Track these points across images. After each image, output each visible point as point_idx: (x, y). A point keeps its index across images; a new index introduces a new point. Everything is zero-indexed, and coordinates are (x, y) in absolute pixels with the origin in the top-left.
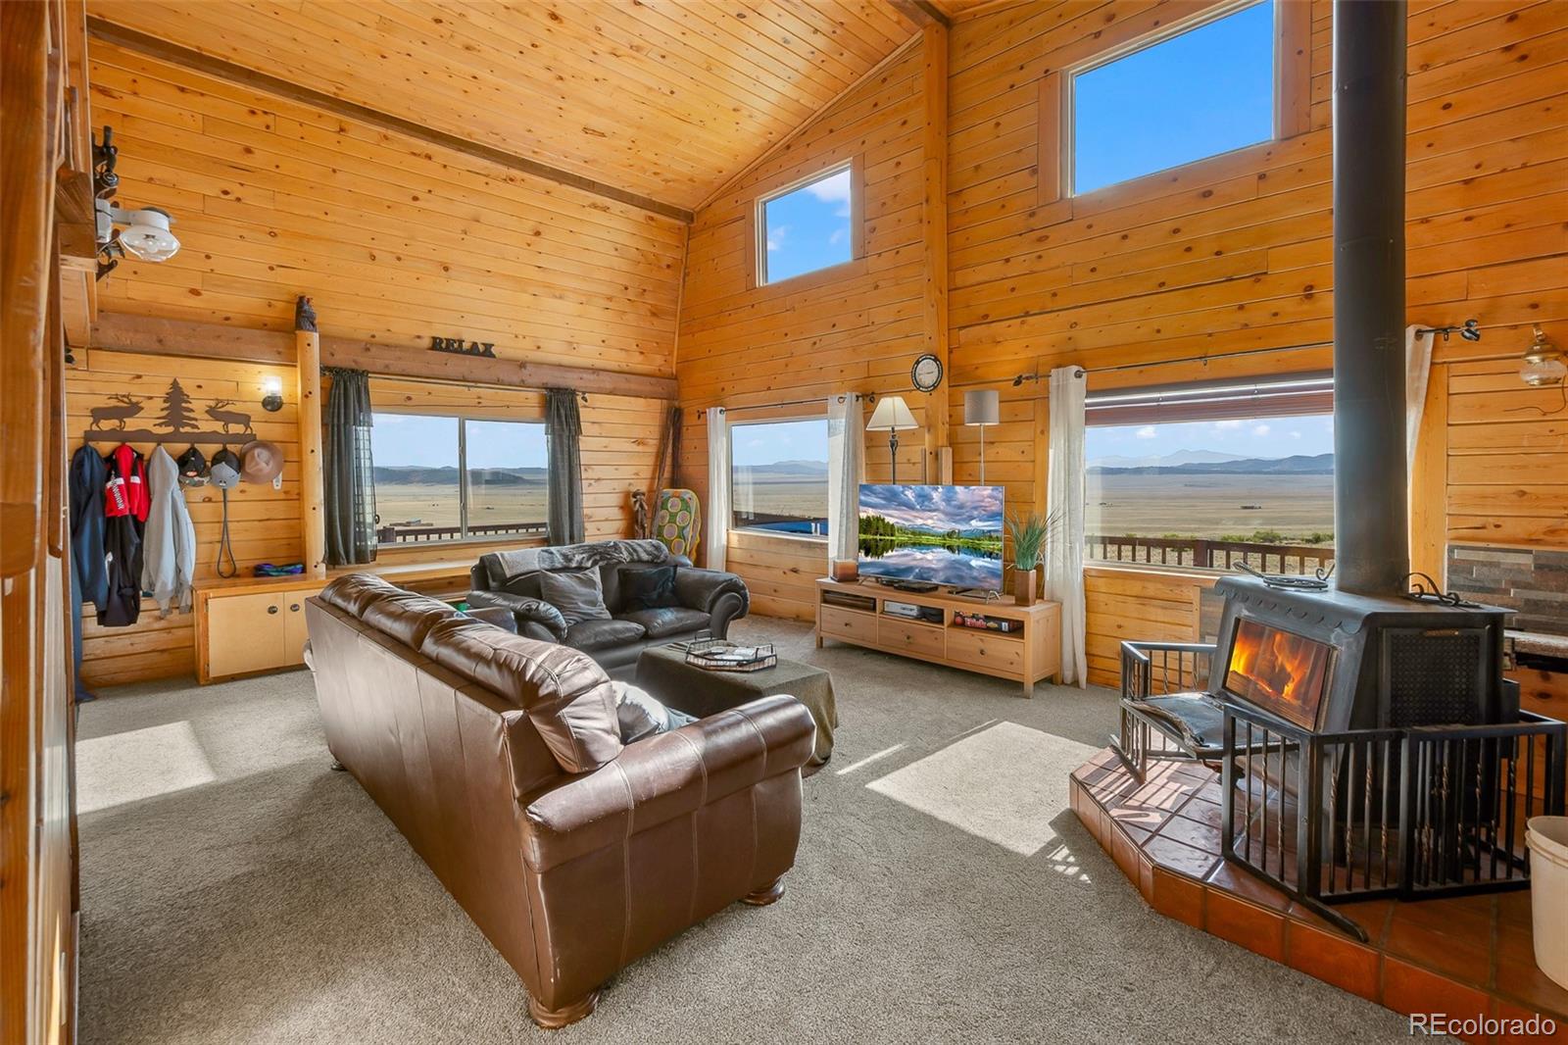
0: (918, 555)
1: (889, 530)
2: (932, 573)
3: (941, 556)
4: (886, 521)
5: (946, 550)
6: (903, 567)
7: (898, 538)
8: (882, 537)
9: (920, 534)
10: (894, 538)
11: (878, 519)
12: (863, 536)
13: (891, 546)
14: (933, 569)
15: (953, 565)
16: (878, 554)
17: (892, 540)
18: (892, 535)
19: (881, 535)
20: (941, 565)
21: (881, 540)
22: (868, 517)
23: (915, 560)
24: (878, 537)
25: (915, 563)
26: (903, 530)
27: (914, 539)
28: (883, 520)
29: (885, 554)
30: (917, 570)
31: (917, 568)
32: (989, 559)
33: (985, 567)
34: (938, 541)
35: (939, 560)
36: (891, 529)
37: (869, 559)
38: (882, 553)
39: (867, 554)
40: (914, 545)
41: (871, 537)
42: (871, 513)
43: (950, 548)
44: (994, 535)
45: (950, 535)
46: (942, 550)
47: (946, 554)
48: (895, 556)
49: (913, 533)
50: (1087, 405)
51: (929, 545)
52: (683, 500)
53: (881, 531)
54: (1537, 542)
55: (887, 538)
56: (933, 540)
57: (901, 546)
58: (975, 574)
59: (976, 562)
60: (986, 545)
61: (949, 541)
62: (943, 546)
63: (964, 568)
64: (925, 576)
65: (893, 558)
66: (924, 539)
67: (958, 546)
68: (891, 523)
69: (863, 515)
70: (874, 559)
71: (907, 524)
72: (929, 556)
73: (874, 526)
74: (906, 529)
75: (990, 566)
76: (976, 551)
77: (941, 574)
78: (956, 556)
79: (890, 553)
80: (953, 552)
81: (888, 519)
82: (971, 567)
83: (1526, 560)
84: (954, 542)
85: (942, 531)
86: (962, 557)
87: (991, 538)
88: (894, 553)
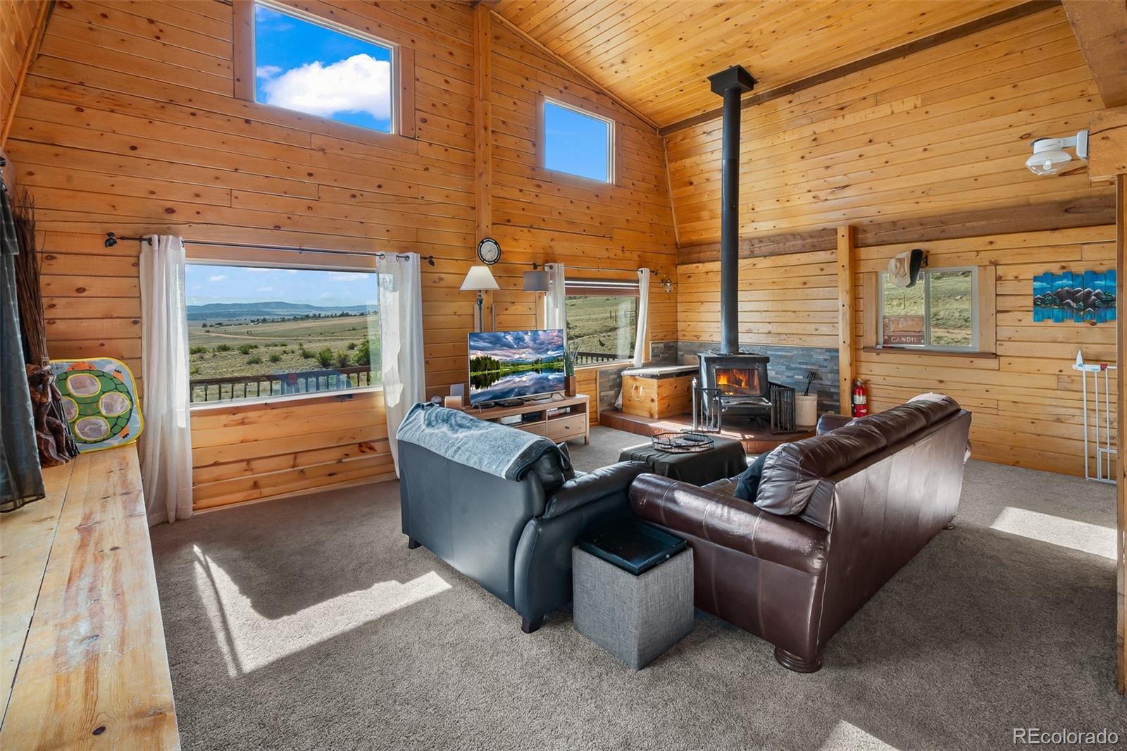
0: (517, 379)
1: (495, 365)
2: (526, 389)
3: (531, 377)
4: (492, 359)
5: (534, 373)
6: (506, 390)
7: (503, 370)
8: (490, 372)
9: (518, 365)
10: (499, 371)
11: (486, 359)
12: (474, 374)
13: (497, 376)
14: (527, 387)
15: (539, 381)
16: (487, 384)
17: (498, 373)
18: (498, 369)
19: (489, 370)
20: (532, 382)
21: (489, 374)
22: (478, 358)
23: (515, 383)
24: (486, 372)
25: (515, 385)
26: (505, 364)
27: (513, 369)
28: (490, 359)
29: (492, 384)
30: (517, 390)
31: (516, 388)
32: (557, 373)
33: (556, 378)
34: (529, 367)
35: (530, 380)
36: (496, 365)
37: (480, 390)
38: (490, 384)
39: (477, 388)
40: (514, 373)
41: (481, 373)
42: (480, 354)
43: (537, 371)
44: (560, 358)
45: (537, 362)
46: (531, 373)
47: (534, 375)
48: (501, 383)
49: (513, 365)
50: (566, 284)
51: (523, 371)
52: (101, 375)
53: (489, 367)
54: (662, 339)
55: (494, 371)
56: (526, 367)
57: (504, 376)
58: (551, 383)
59: (551, 376)
60: (556, 365)
61: (536, 367)
62: (532, 370)
63: (544, 381)
64: (522, 392)
65: (498, 385)
66: (521, 368)
67: (541, 369)
68: (496, 360)
69: (473, 357)
70: (485, 390)
71: (508, 359)
72: (524, 379)
73: (483, 364)
74: (508, 363)
75: (558, 377)
76: (552, 370)
77: (532, 388)
78: (541, 375)
79: (497, 382)
80: (539, 373)
81: (494, 358)
82: (549, 380)
83: (662, 345)
84: (539, 366)
85: (531, 360)
86: (544, 374)
87: (558, 361)
88: (500, 381)
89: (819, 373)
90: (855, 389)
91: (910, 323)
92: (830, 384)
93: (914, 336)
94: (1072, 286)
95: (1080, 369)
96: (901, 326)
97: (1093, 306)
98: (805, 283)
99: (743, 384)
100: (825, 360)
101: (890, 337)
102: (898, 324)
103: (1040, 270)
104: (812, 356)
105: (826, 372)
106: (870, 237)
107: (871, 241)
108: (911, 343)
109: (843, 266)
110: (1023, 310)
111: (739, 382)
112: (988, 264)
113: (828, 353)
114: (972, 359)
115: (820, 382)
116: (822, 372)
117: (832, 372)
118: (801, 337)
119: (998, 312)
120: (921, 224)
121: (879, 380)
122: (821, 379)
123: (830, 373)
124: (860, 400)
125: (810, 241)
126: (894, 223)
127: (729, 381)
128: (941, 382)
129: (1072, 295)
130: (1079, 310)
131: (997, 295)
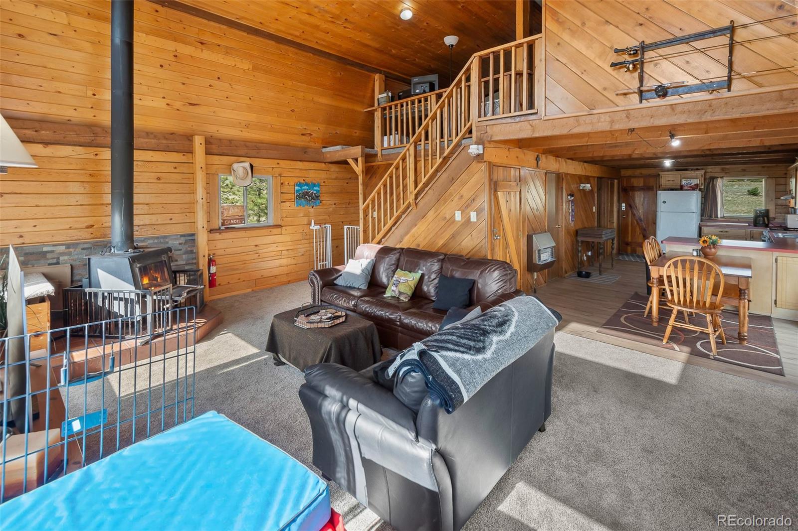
89: (174, 256)
90: (211, 262)
91: (236, 210)
92: (185, 263)
93: (238, 219)
94: (307, 189)
95: (313, 228)
96: (230, 212)
97: (313, 198)
98: (159, 179)
99: (159, 279)
100: (180, 244)
101: (224, 220)
102: (229, 211)
103: (296, 180)
104: (168, 243)
105: (181, 254)
106: (214, 148)
107: (215, 151)
108: (237, 224)
109: (201, 168)
110: (290, 200)
111: (156, 279)
112: (277, 175)
113: (182, 238)
114: (270, 230)
115: (176, 263)
116: (177, 255)
117: (186, 253)
118: (155, 227)
119: (282, 202)
120: (246, 146)
121: (221, 252)
122: (177, 261)
123: (184, 254)
124: (213, 269)
125: (164, 142)
126: (230, 141)
127: (149, 280)
128: (256, 246)
129: (307, 193)
130: (310, 201)
131: (281, 193)
